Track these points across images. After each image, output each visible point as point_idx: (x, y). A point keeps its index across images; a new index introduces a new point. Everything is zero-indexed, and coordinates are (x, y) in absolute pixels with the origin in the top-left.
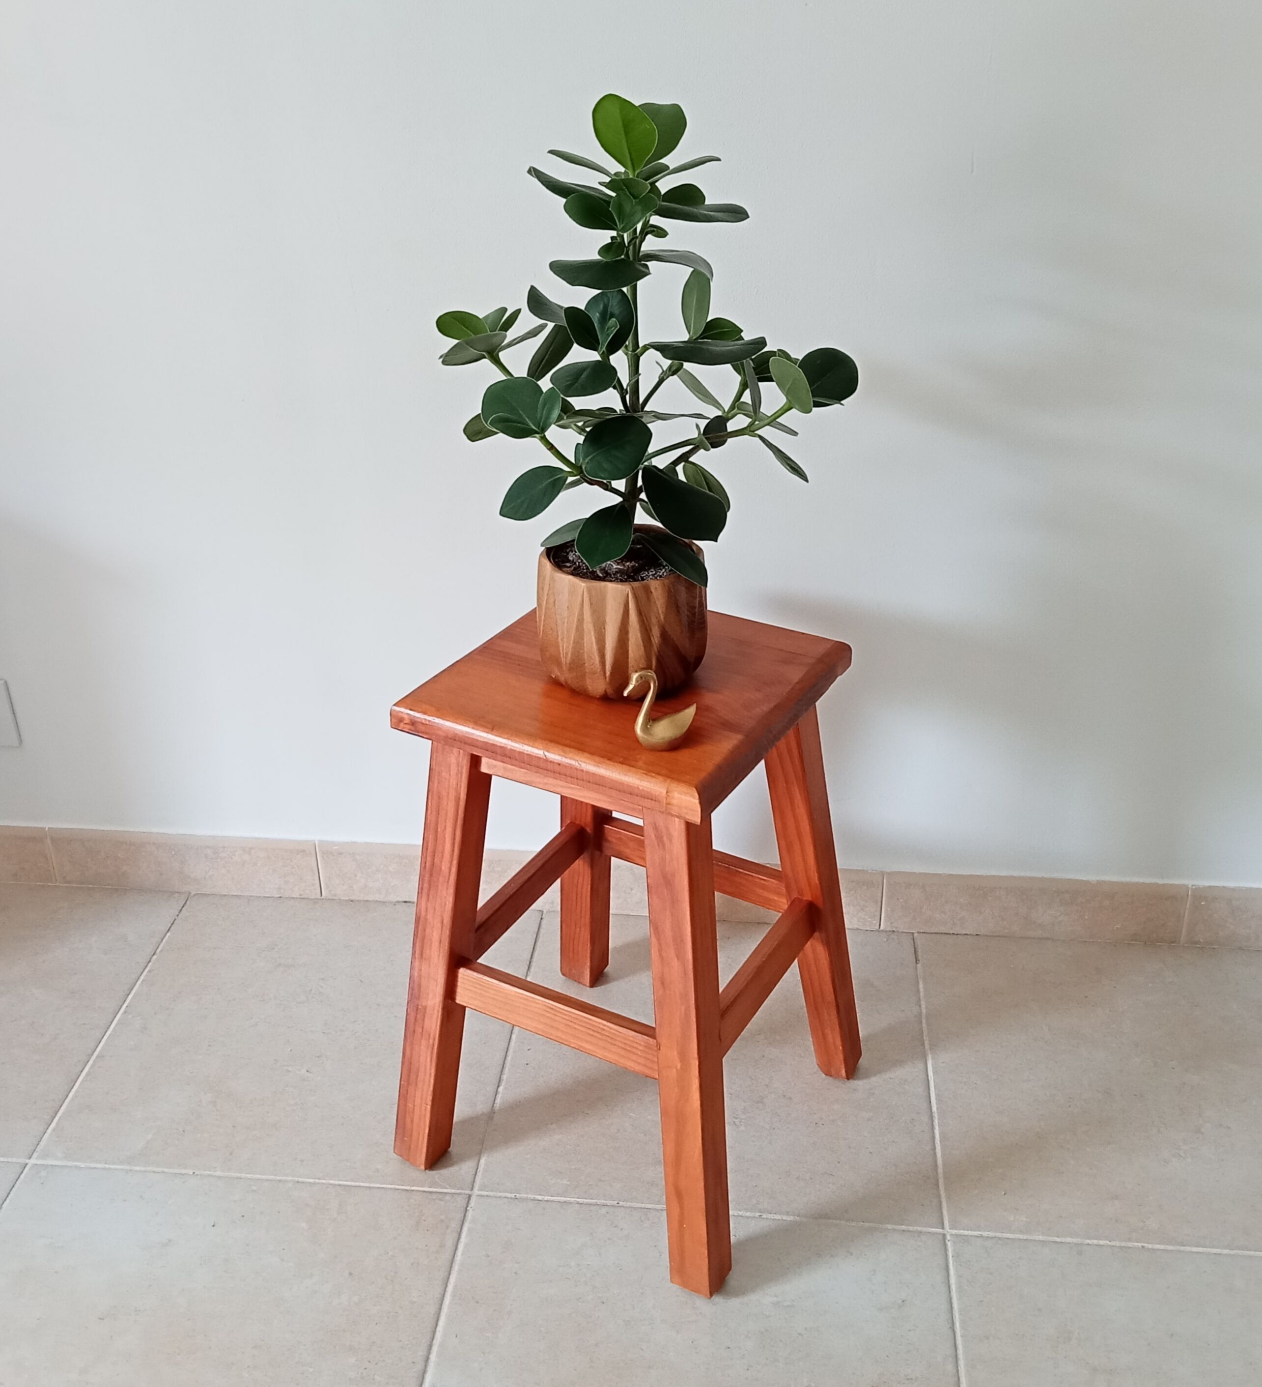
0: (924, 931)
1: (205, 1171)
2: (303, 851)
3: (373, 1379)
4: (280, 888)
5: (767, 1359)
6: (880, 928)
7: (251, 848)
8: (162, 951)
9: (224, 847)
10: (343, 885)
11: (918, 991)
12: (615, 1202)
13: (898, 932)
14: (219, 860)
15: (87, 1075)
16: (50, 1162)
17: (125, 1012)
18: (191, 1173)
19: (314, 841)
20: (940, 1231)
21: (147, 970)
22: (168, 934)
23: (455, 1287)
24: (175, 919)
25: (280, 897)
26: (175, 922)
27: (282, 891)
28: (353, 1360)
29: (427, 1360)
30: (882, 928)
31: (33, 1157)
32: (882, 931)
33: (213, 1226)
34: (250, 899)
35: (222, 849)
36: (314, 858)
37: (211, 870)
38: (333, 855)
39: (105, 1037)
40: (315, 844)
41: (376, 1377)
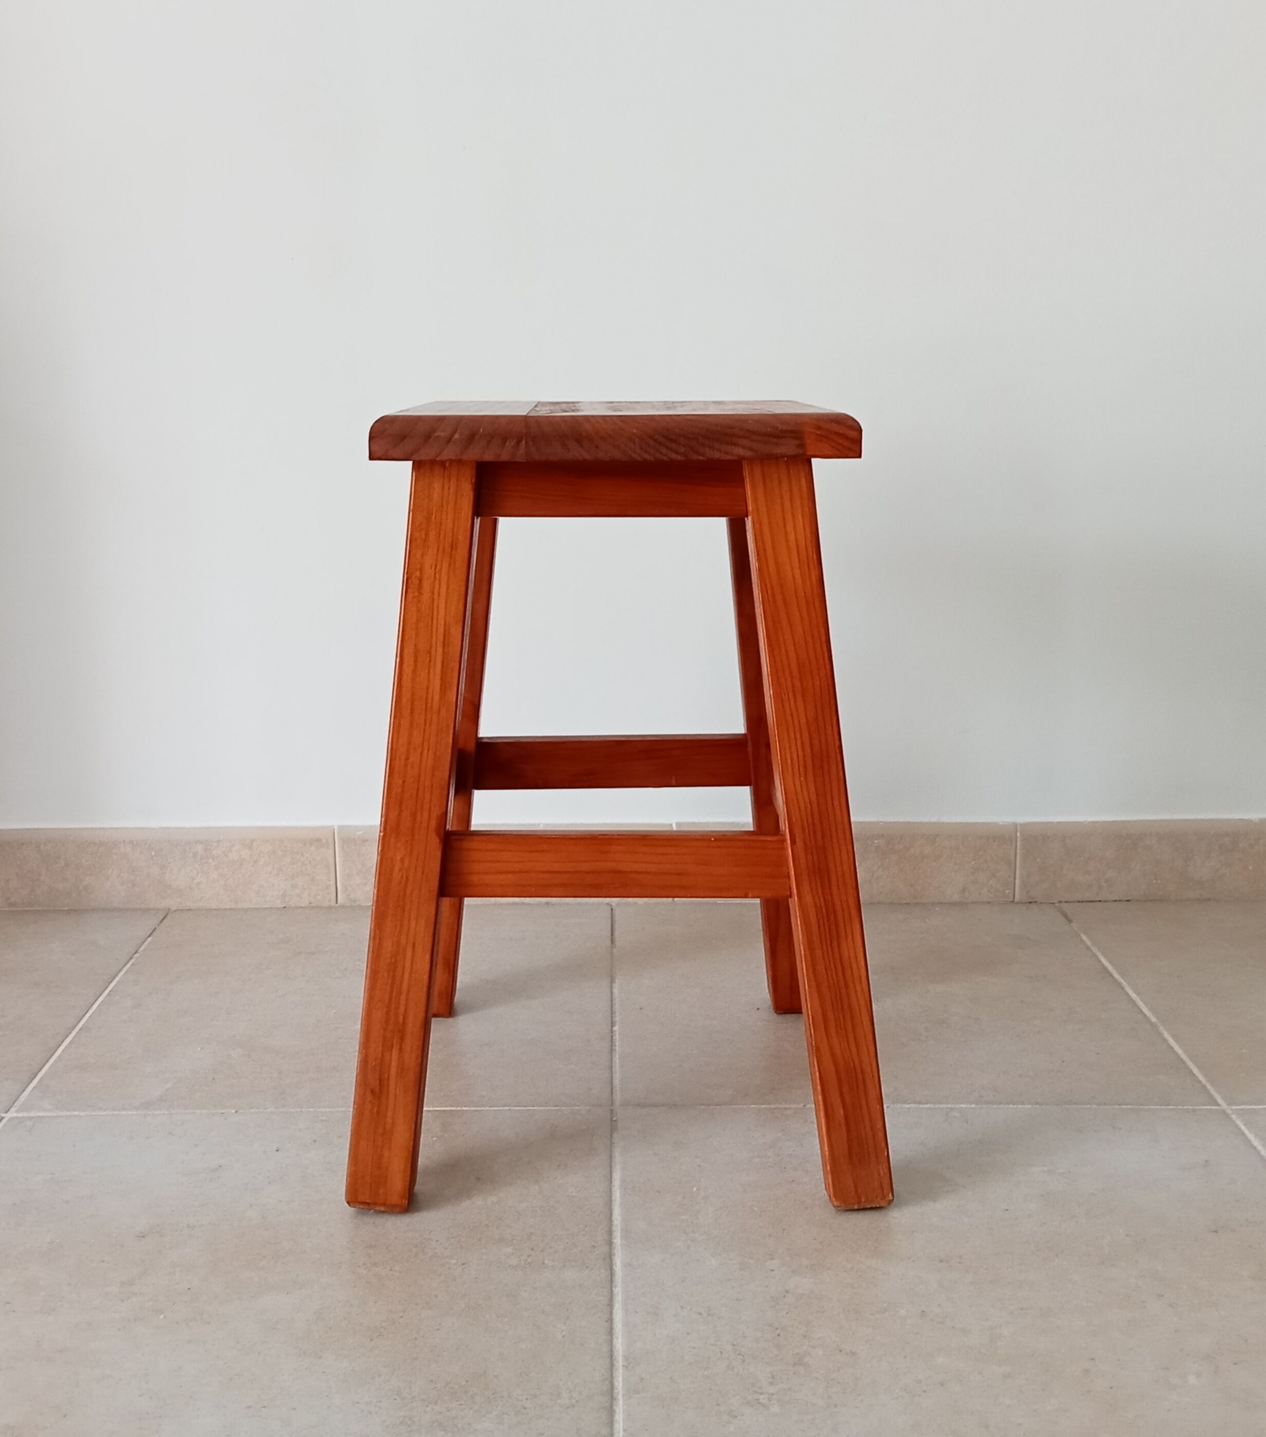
0: (1065, 900)
1: (252, 1108)
2: (318, 840)
3: (544, 1263)
4: (284, 895)
5: (1062, 1216)
6: (1014, 899)
7: (253, 840)
8: (145, 950)
9: (218, 842)
10: (365, 884)
11: (1082, 941)
12: (801, 1106)
13: (1036, 902)
14: (210, 860)
15: (70, 1043)
16: (33, 1114)
17: (109, 994)
18: (234, 1111)
19: (333, 826)
20: (1217, 1107)
21: (130, 964)
22: (150, 939)
23: (623, 1181)
24: (155, 928)
25: (285, 907)
26: (156, 930)
27: (287, 899)
28: (509, 1250)
29: (610, 1243)
30: (1016, 900)
31: (11, 1110)
32: (1018, 903)
33: (277, 1151)
34: (246, 910)
35: (216, 844)
36: (331, 851)
37: (200, 875)
38: (356, 844)
39: (88, 1015)
40: (334, 829)
41: (546, 1262)
